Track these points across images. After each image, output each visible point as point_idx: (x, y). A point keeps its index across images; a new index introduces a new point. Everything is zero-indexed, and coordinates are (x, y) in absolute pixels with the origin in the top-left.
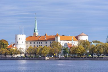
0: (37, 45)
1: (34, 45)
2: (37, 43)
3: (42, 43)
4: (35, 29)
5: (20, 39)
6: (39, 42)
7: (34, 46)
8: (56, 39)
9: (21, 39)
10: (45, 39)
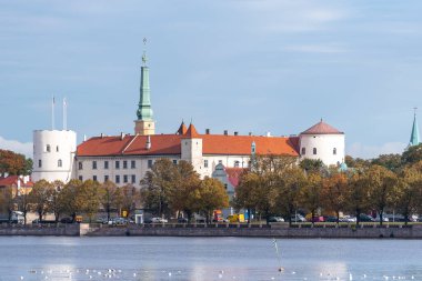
0: (117, 172)
1: (108, 172)
2: (117, 166)
3: (133, 165)
4: (141, 107)
5: (48, 148)
6: (125, 163)
7: (107, 178)
8: (184, 148)
9: (53, 149)
10: (146, 149)
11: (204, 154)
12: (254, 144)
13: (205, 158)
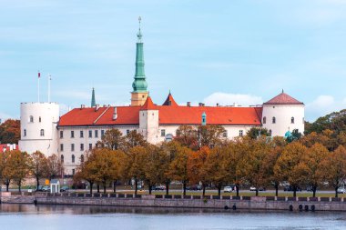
0: (90, 141)
1: (83, 141)
2: (90, 135)
4: (136, 79)
6: (96, 133)
7: (82, 146)
8: (140, 119)
10: (111, 120)
11: (160, 124)
12: (204, 114)
13: (162, 128)
